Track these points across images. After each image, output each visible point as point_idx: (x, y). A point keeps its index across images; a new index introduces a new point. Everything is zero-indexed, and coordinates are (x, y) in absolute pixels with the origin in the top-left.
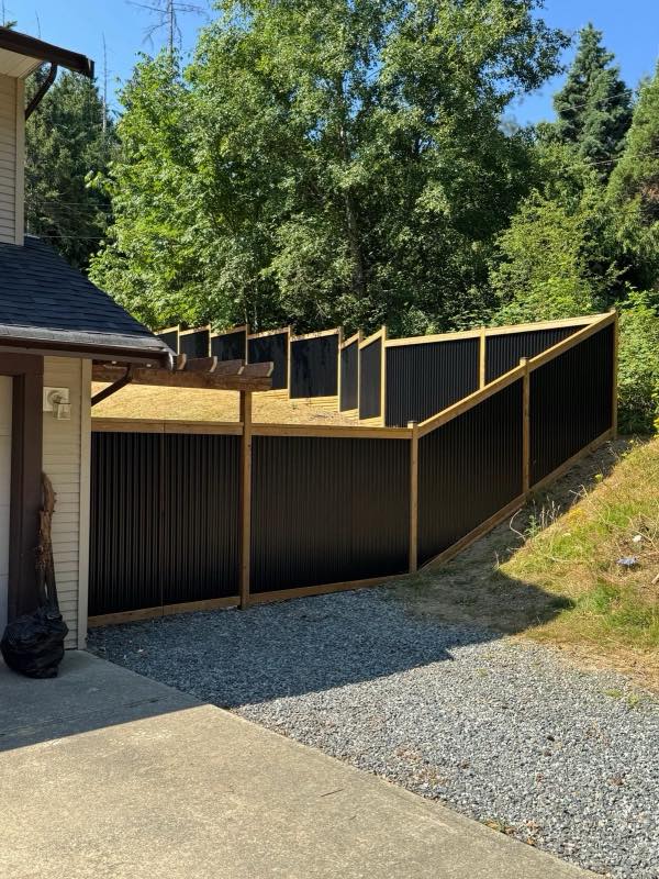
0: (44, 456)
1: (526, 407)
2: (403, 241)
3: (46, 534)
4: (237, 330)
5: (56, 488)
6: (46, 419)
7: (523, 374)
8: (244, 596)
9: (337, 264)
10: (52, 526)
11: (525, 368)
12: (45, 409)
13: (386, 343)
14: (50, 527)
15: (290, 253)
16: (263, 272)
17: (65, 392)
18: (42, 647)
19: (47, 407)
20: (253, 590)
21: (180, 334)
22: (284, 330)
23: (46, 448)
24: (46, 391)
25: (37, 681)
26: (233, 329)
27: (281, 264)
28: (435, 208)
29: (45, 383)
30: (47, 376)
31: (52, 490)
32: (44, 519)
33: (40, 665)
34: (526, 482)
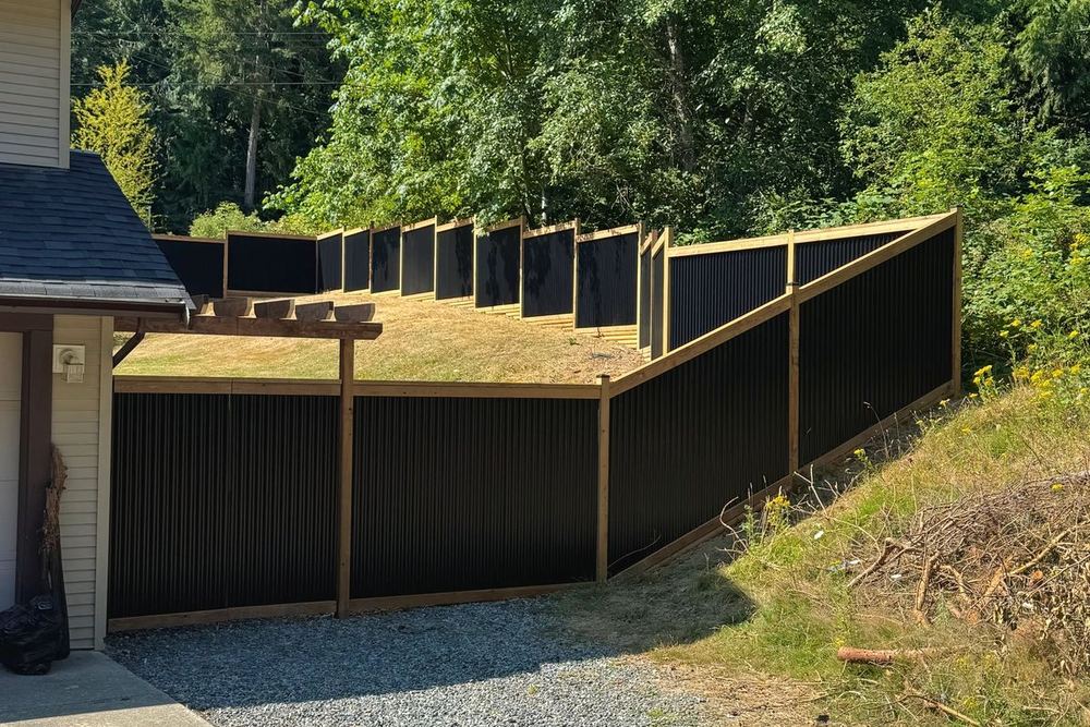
0: (53, 424)
1: (794, 353)
2: (743, 89)
3: (52, 514)
4: (511, 224)
5: (67, 461)
6: (56, 382)
7: (789, 305)
8: (342, 602)
9: (633, 129)
10: (61, 506)
11: (793, 296)
12: (54, 371)
13: (670, 253)
14: (57, 507)
15: (564, 115)
16: (531, 144)
17: (80, 350)
18: (29, 639)
19: (57, 367)
20: (354, 594)
21: (438, 229)
22: (567, 226)
23: (56, 416)
24: (57, 349)
25: (23, 677)
26: (507, 222)
27: (554, 132)
28: (783, 44)
29: (55, 340)
30: (58, 332)
31: (61, 463)
32: (51, 498)
33: (27, 659)
34: (794, 458)
